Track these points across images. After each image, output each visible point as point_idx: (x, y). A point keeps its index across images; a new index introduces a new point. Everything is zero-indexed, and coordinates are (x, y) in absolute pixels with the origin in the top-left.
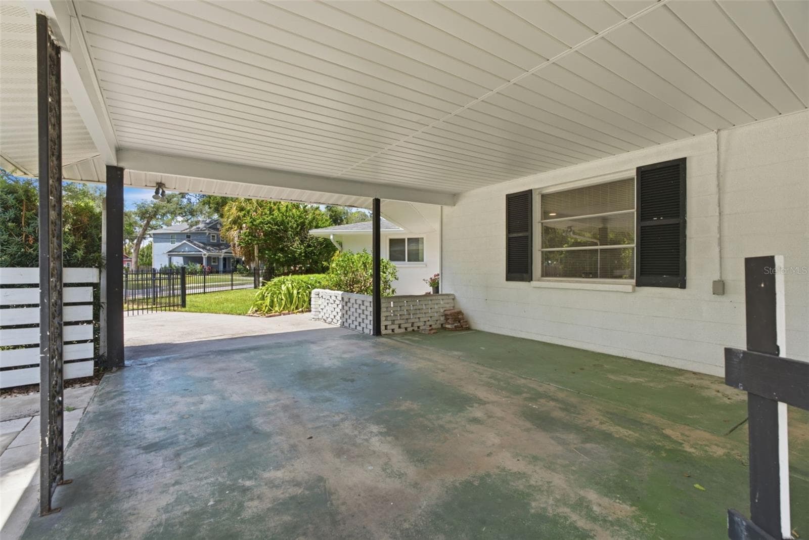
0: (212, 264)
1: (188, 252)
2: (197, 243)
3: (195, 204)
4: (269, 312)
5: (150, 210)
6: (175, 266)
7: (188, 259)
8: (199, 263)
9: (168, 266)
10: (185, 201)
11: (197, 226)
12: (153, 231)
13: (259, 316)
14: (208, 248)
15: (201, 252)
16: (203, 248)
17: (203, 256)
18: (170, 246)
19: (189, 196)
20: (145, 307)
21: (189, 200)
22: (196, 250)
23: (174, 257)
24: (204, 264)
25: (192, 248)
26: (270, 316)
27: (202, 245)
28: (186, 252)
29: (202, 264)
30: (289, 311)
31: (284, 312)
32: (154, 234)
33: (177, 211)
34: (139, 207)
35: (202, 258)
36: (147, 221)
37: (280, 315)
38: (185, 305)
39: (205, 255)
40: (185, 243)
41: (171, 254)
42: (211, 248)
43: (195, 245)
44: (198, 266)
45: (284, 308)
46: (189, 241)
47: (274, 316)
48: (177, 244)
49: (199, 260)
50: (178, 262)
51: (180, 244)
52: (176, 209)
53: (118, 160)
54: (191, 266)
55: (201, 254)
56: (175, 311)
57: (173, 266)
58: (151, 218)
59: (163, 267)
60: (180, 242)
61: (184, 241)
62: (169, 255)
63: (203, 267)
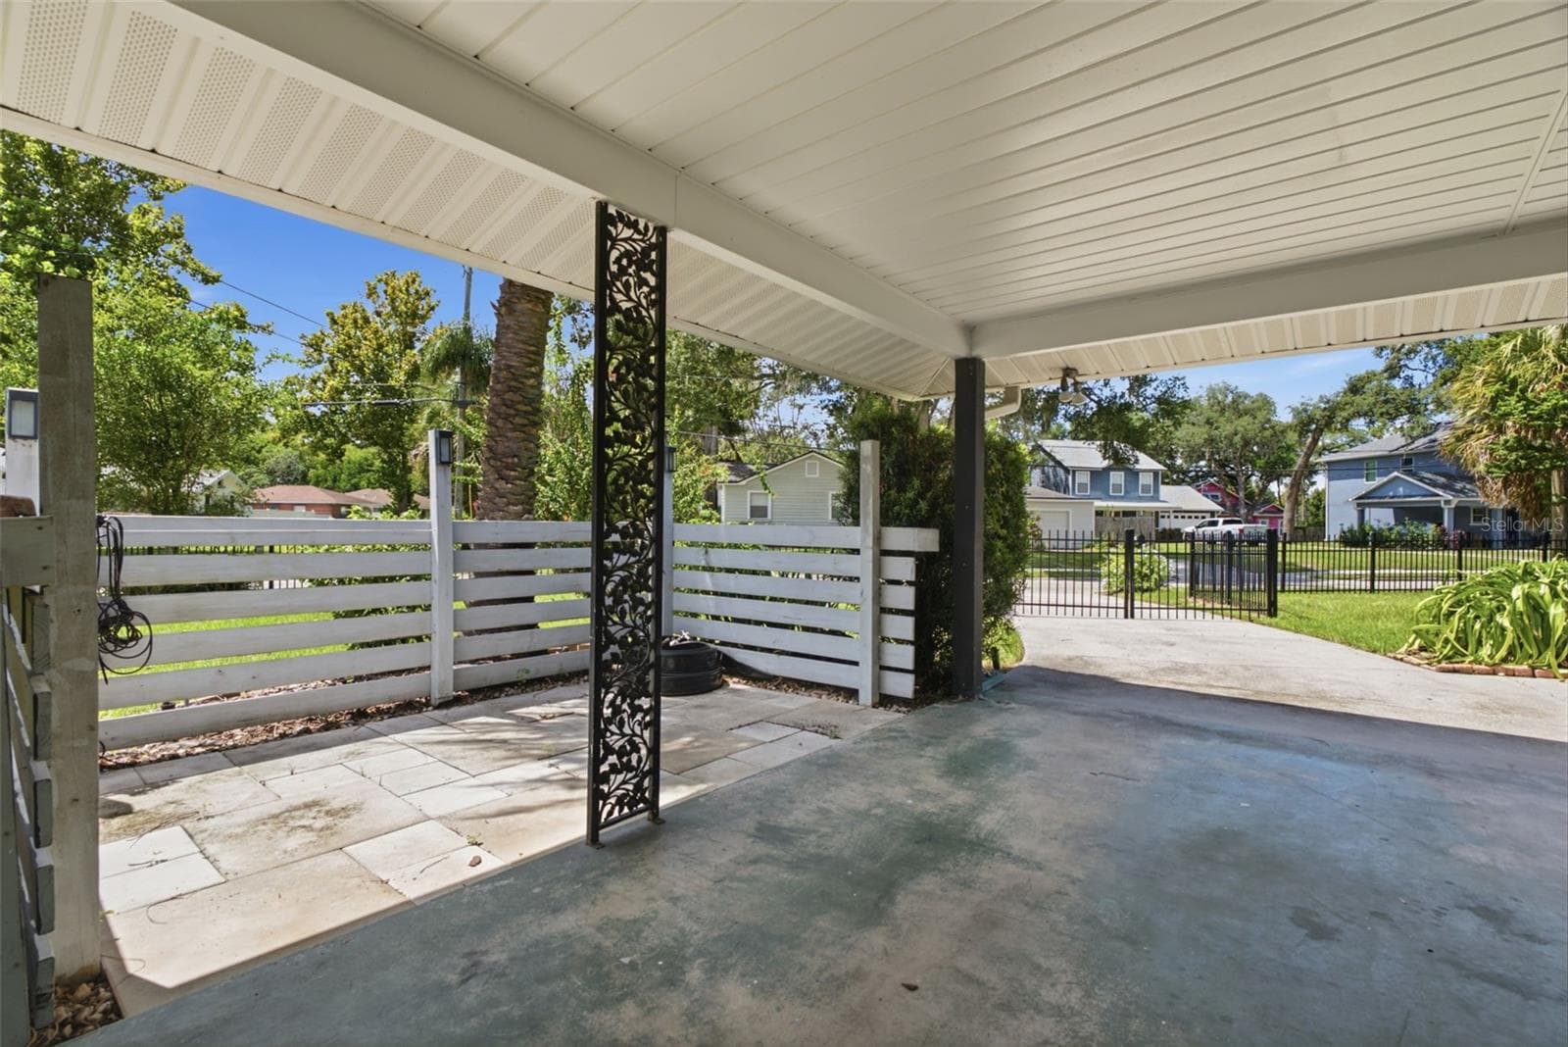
0: (1472, 524)
1: (1405, 497)
2: (1429, 476)
3: (1423, 386)
4: (1455, 657)
5: (1318, 414)
6: (1372, 528)
7: (1403, 512)
8: (1432, 522)
9: (1356, 528)
10: (1397, 384)
11: (1432, 437)
12: (1327, 457)
13: (1419, 665)
14: (1459, 486)
15: (1438, 495)
16: (1444, 487)
17: (1443, 505)
18: (1363, 485)
19: (1408, 372)
20: (1217, 606)
21: (1408, 379)
22: (1424, 493)
23: (1374, 510)
24: (1446, 524)
25: (1412, 489)
26: (1455, 671)
27: (1442, 480)
28: (1399, 497)
29: (1440, 524)
30: (1533, 668)
31: (1510, 666)
32: (1329, 463)
33: (1375, 410)
34: (1296, 412)
35: (1441, 510)
36: (1314, 438)
37: (1495, 673)
38: (1276, 610)
39: (1447, 502)
40: (1397, 477)
41: (1364, 502)
42: (1468, 486)
43: (1421, 480)
44: (1430, 530)
45: (1511, 652)
46: (1410, 473)
47: (1471, 672)
48: (1379, 481)
49: (1433, 514)
50: (1381, 518)
51: (1385, 479)
52: (1375, 404)
53: (971, 345)
54: (1412, 528)
55: (1439, 502)
56: (1252, 621)
57: (1367, 528)
58: (1319, 432)
59: (1346, 529)
60: (1386, 475)
61: (1395, 474)
62: (1359, 505)
63: (1444, 530)
